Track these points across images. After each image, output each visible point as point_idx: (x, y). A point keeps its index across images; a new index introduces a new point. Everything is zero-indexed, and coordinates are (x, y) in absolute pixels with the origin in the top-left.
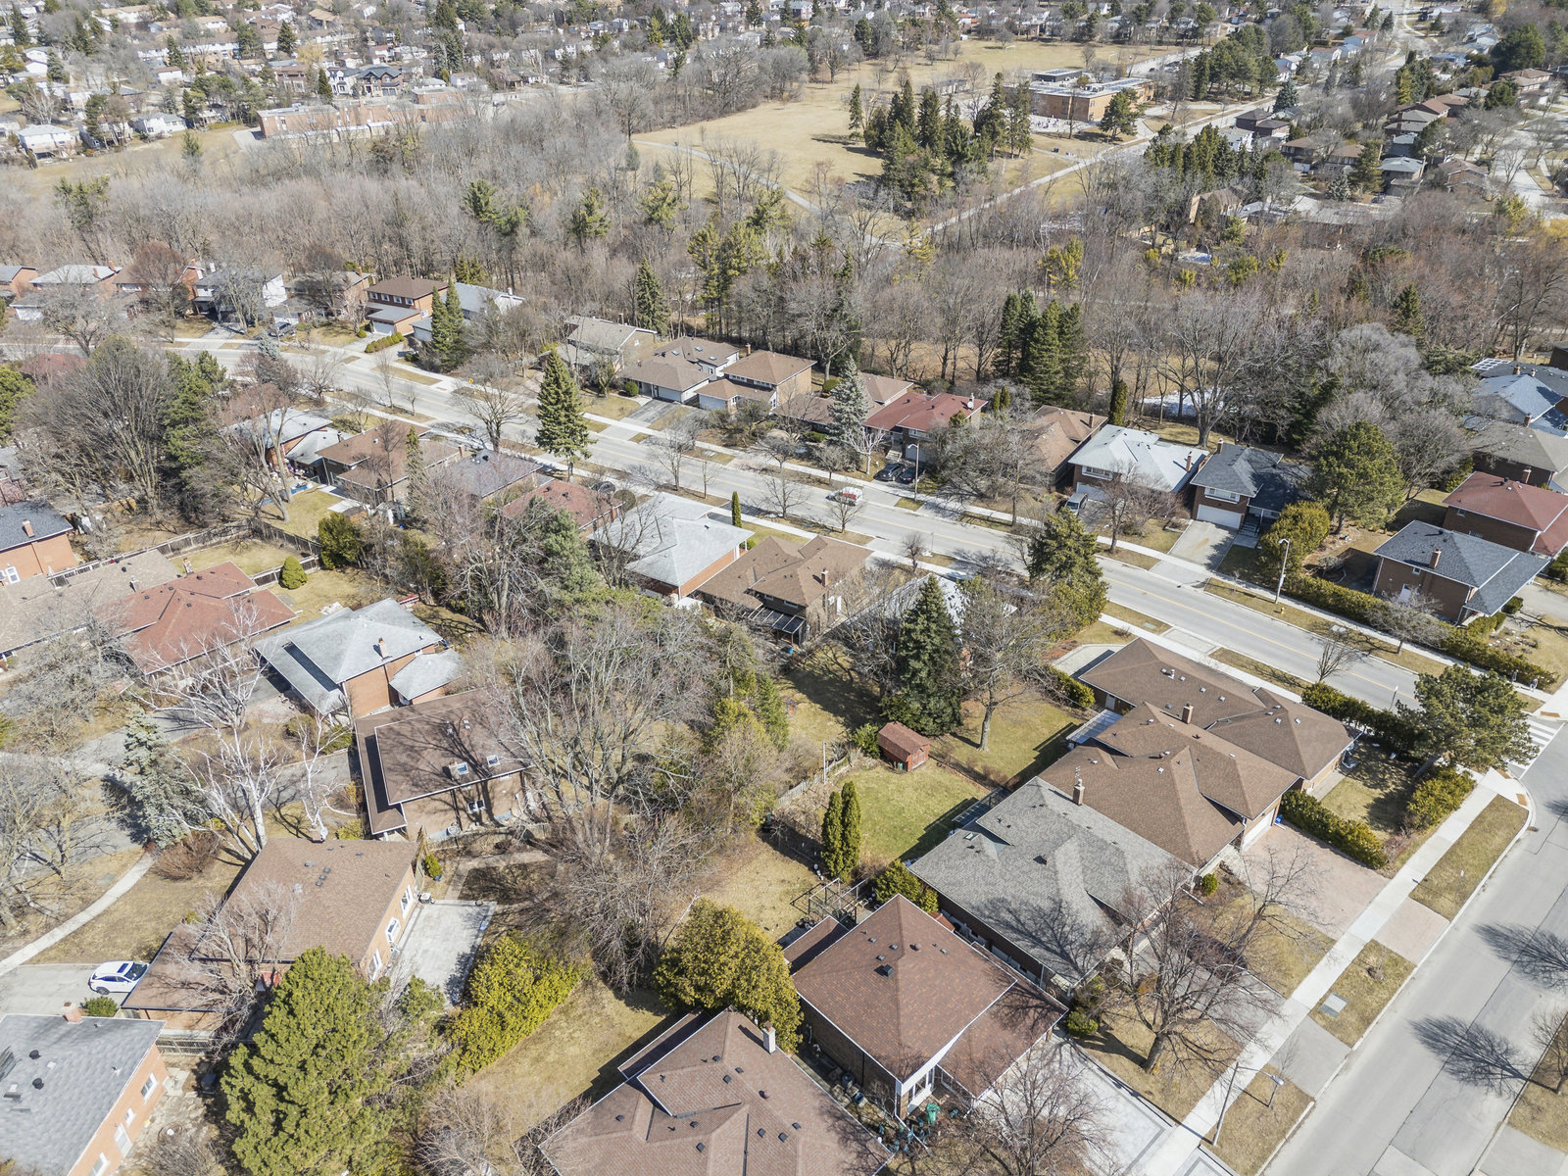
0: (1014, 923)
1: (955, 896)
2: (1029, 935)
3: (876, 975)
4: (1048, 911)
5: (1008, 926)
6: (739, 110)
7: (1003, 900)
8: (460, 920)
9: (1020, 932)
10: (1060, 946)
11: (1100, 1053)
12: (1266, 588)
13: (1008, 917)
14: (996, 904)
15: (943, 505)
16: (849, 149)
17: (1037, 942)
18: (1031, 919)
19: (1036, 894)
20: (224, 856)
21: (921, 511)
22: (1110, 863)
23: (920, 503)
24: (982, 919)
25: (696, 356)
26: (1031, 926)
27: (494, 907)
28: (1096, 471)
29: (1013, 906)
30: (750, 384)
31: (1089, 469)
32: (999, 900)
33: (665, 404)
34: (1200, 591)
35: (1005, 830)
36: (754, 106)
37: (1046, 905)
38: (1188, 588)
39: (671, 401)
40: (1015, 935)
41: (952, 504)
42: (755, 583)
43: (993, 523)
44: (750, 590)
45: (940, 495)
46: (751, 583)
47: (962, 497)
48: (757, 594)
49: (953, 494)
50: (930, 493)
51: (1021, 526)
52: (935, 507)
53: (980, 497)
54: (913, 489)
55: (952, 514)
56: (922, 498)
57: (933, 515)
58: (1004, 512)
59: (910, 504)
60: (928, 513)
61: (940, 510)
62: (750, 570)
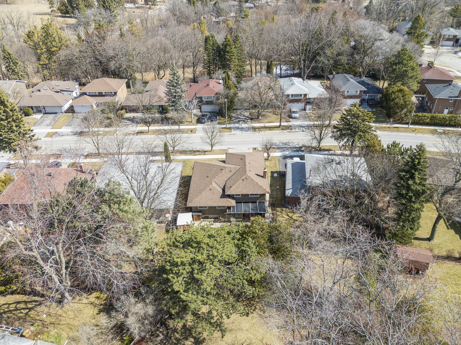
15: (240, 127)
23: (230, 128)
25: (58, 89)
28: (296, 95)
30: (100, 95)
31: (292, 95)
33: (54, 115)
34: (378, 131)
39: (56, 113)
41: (244, 125)
42: (224, 190)
43: (270, 128)
44: (224, 195)
45: (234, 123)
46: (221, 191)
47: (244, 121)
48: (229, 196)
49: (239, 121)
50: (229, 124)
51: (285, 126)
52: (238, 128)
53: (252, 119)
54: (219, 123)
55: (248, 129)
56: (228, 126)
57: (241, 132)
58: (269, 122)
59: (226, 130)
60: (238, 132)
61: (242, 129)
62: (213, 183)
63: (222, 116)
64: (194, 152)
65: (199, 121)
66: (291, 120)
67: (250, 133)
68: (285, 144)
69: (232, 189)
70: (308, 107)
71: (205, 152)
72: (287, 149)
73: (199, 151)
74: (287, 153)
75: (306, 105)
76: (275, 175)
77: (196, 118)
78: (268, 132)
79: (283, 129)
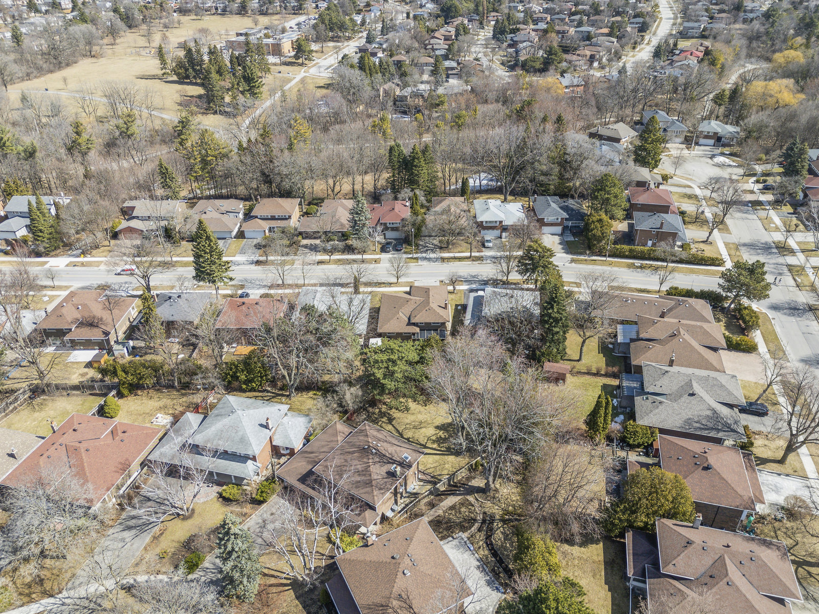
0: (702, 427)
1: (667, 426)
2: (712, 429)
3: (704, 472)
4: (711, 415)
5: (701, 429)
6: (68, 65)
7: (690, 419)
8: (455, 551)
9: (708, 429)
10: (728, 428)
11: (762, 466)
12: (597, 255)
13: (698, 425)
14: (688, 421)
15: (428, 257)
16: (166, 82)
17: (718, 430)
18: (708, 421)
19: (701, 410)
20: (274, 590)
21: (420, 262)
22: (714, 385)
23: (417, 259)
24: (688, 431)
25: (223, 209)
26: (710, 425)
27: (465, 535)
28: (490, 222)
29: (696, 420)
30: (273, 218)
31: (486, 222)
32: (688, 419)
33: (223, 241)
34: (573, 264)
35: (661, 389)
36: (76, 63)
37: (709, 413)
38: (567, 264)
39: (225, 238)
40: (707, 432)
41: (432, 255)
42: (409, 319)
43: (460, 259)
44: (410, 323)
45: (421, 252)
46: (407, 320)
47: (433, 251)
48: (414, 324)
49: (427, 250)
50: (416, 253)
51: (475, 257)
52: (425, 258)
53: (441, 248)
54: (405, 253)
55: (436, 259)
56: (415, 256)
57: (428, 263)
58: (459, 252)
59: (413, 260)
60: (425, 263)
61: (429, 259)
62: (400, 313)
63: (409, 245)
64: (379, 284)
65: (384, 249)
66: (484, 249)
67: (438, 264)
68: (474, 277)
69: (416, 318)
70: (504, 234)
71: (390, 284)
72: (475, 282)
73: (384, 283)
74: (474, 286)
75: (501, 232)
76: (459, 308)
77: (380, 246)
78: (457, 263)
79: (473, 260)
